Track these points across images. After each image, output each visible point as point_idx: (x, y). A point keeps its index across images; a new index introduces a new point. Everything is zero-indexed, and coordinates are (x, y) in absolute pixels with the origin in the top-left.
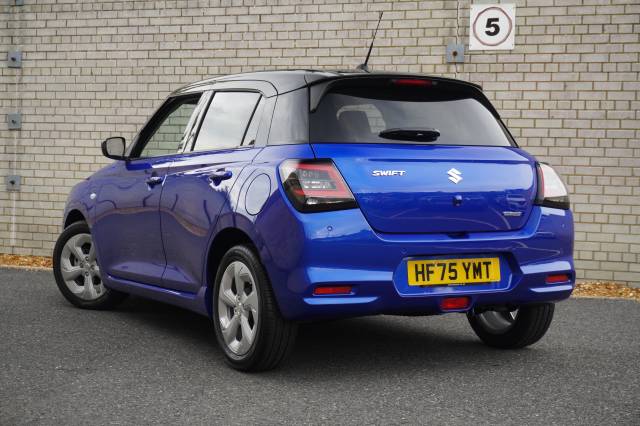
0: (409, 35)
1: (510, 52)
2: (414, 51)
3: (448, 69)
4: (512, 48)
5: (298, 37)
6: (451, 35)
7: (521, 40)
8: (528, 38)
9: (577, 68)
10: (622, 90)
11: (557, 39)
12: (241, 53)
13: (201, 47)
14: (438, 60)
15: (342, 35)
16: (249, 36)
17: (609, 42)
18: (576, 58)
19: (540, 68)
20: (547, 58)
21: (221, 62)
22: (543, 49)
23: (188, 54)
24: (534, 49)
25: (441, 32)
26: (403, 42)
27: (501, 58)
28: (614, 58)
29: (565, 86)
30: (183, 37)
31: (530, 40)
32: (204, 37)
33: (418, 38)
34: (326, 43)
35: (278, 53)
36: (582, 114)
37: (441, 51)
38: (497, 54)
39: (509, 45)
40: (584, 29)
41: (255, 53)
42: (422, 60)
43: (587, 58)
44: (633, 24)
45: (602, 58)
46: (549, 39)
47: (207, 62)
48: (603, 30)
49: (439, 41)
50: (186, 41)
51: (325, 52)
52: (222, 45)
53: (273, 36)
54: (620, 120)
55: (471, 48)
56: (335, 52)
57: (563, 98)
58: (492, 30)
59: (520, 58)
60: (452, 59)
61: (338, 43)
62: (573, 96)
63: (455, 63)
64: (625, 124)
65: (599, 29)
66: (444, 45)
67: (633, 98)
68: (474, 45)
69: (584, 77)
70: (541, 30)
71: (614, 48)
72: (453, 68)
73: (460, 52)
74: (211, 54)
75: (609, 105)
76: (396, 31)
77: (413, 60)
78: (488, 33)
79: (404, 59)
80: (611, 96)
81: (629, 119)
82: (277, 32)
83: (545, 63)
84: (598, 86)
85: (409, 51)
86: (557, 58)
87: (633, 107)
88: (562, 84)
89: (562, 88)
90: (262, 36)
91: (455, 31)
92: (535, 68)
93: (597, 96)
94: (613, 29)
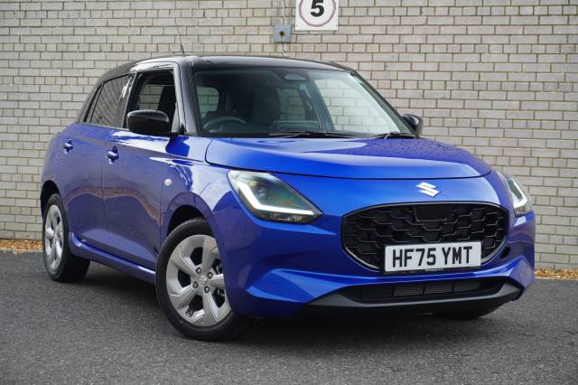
0: (238, 15)
1: (334, 33)
2: (244, 31)
3: (276, 49)
4: (336, 28)
5: (133, 16)
6: (278, 15)
7: (344, 21)
8: (351, 19)
9: (396, 49)
10: (438, 71)
11: (378, 21)
12: (78, 31)
13: (39, 24)
14: (266, 40)
15: (175, 14)
16: (87, 15)
17: (426, 24)
18: (395, 39)
19: (362, 48)
20: (368, 39)
21: (59, 40)
22: (365, 30)
23: (27, 31)
24: (355, 30)
25: (269, 13)
26: (233, 22)
27: (326, 39)
28: (431, 40)
29: (385, 66)
30: (22, 15)
31: (352, 21)
32: (43, 15)
33: (247, 18)
34: (160, 22)
35: (114, 31)
36: (401, 93)
37: (268, 31)
38: (321, 35)
39: (333, 25)
40: (404, 12)
41: (92, 31)
42: (250, 39)
43: (406, 40)
44: (449, 7)
45: (420, 40)
46: (370, 21)
47: (45, 40)
48: (421, 13)
49: (268, 21)
50: (25, 18)
51: (159, 31)
52: (60, 23)
53: (109, 14)
54: (436, 100)
55: (297, 29)
56: (168, 31)
57: (383, 78)
58: (317, 11)
59: (343, 39)
60: (280, 39)
61: (172, 22)
62: (393, 76)
63: (283, 43)
64: (441, 104)
65: (417, 11)
66: (271, 25)
67: (448, 79)
68: (300, 25)
69: (403, 57)
70: (363, 12)
71: (431, 30)
72: (280, 48)
73: (287, 32)
74: (49, 31)
75: (426, 85)
76: (226, 11)
77: (243, 39)
78: (314, 14)
79: (234, 39)
80: (428, 76)
81: (444, 99)
82: (113, 10)
83: (366, 44)
84: (415, 67)
85: (238, 31)
86: (377, 39)
87: (449, 87)
88: (383, 64)
89: (383, 68)
90: (98, 14)
91: (283, 12)
92: (357, 48)
93: (415, 76)
94: (430, 11)
